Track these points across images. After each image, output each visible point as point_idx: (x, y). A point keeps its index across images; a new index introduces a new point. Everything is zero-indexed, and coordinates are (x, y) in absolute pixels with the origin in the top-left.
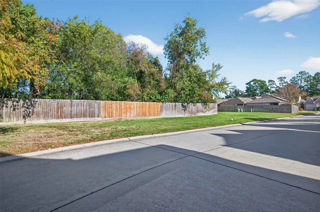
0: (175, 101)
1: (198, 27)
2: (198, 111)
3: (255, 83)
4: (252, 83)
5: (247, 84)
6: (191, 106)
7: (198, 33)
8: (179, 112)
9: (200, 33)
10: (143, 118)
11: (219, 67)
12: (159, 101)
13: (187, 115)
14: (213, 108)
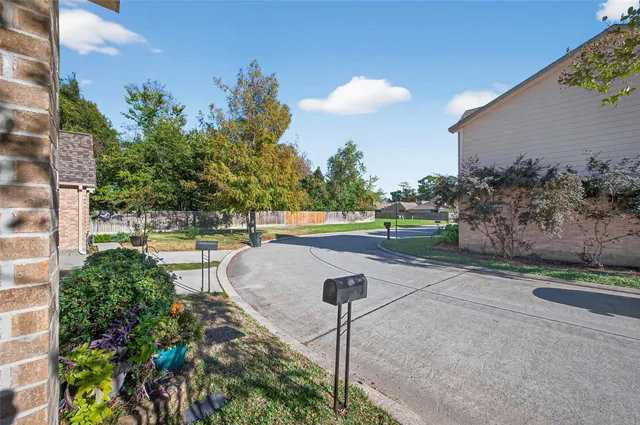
0: (336, 210)
1: (358, 149)
2: (356, 219)
3: (429, 181)
4: (426, 181)
5: (420, 182)
6: (350, 214)
7: (357, 155)
8: (340, 220)
9: (359, 155)
10: (313, 224)
11: (375, 179)
12: (323, 210)
13: (346, 222)
14: (371, 215)
